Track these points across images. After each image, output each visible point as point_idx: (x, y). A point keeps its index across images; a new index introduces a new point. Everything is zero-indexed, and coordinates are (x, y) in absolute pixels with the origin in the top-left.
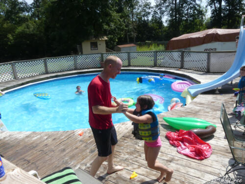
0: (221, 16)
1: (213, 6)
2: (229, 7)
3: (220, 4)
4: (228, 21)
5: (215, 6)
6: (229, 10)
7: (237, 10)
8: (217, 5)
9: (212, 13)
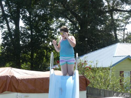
0: (20, 44)
1: (5, 26)
2: (32, 32)
3: (17, 24)
4: (32, 55)
5: (8, 26)
6: (31, 36)
7: (44, 37)
8: (12, 25)
9: (4, 38)
